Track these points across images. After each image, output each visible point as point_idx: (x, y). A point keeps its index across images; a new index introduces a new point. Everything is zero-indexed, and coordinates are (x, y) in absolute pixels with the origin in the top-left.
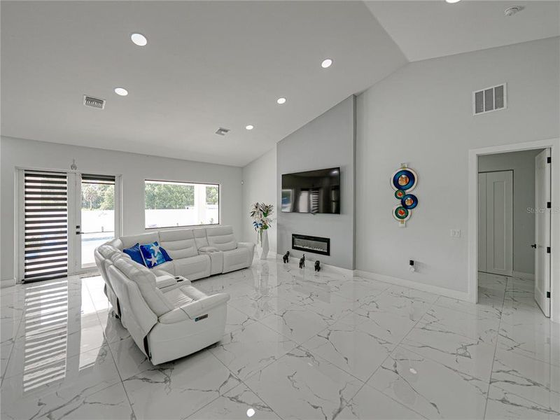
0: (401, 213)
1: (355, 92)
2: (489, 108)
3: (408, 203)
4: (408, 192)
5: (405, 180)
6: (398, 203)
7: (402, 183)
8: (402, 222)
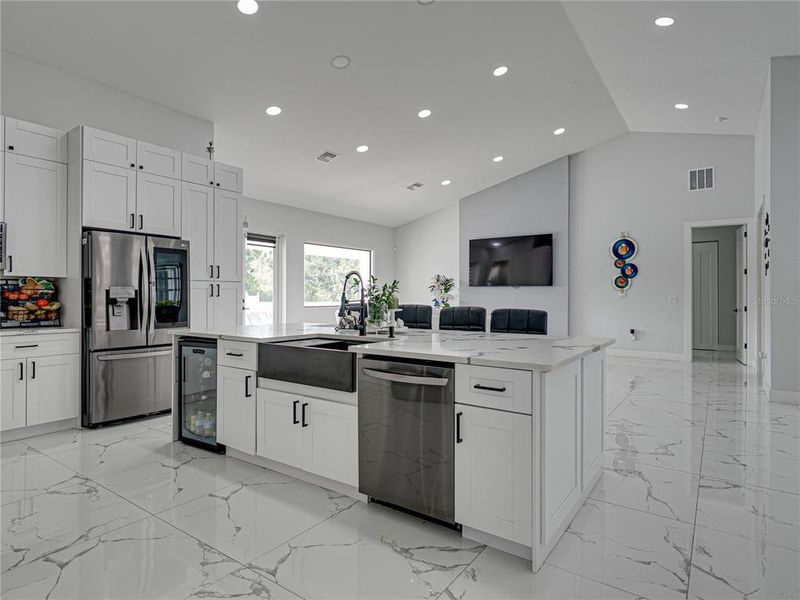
0: (621, 283)
1: (571, 153)
2: (701, 187)
3: (628, 272)
4: (627, 261)
5: (624, 250)
6: (618, 273)
7: (622, 252)
8: (622, 292)
